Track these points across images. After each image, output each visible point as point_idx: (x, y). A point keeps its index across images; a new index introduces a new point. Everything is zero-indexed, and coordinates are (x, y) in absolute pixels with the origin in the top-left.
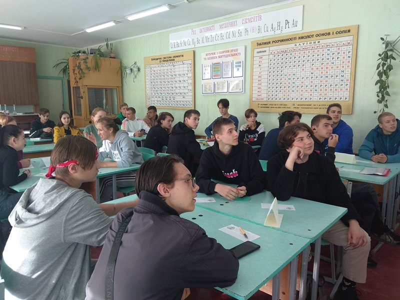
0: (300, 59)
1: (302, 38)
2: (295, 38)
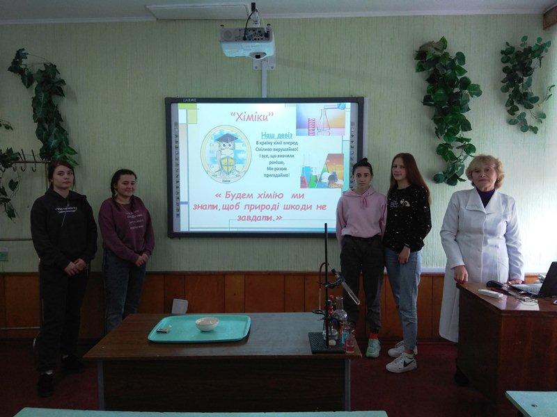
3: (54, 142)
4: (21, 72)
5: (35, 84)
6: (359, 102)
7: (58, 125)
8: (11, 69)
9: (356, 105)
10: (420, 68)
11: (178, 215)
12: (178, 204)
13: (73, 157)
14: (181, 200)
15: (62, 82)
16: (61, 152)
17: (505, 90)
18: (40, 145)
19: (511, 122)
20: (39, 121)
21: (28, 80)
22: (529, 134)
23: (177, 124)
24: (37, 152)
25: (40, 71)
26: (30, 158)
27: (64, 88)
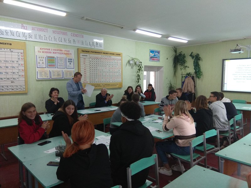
0: (104, 63)
1: (104, 53)
2: (101, 53)
3: (197, 70)
4: (192, 56)
5: (194, 58)
7: (198, 67)
8: (190, 56)
11: (224, 87)
12: (224, 84)
13: (201, 73)
14: (225, 83)
15: (200, 58)
16: (199, 72)
18: (195, 71)
20: (195, 66)
21: (193, 57)
23: (225, 65)
24: (194, 72)
25: (195, 55)
26: (192, 74)
27: (200, 59)
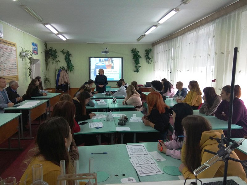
0: (5, 53)
1: (4, 42)
6: (122, 58)
7: (70, 62)
8: (61, 52)
9: (122, 59)
10: (132, 53)
13: (73, 67)
17: (145, 57)
19: (147, 62)
21: (64, 53)
22: (150, 64)
24: (66, 66)
25: (66, 52)
27: (71, 55)
